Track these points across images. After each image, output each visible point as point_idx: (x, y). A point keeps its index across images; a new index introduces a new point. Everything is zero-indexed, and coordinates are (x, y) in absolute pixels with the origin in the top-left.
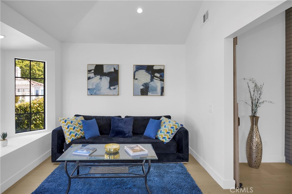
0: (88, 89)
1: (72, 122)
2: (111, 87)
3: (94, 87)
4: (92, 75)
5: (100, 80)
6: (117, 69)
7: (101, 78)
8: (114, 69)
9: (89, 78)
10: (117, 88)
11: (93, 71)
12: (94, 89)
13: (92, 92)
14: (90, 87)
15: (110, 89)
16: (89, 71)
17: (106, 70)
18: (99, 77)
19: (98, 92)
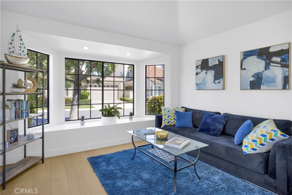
0: (197, 84)
1: (169, 111)
2: (215, 81)
3: (201, 82)
4: (199, 70)
5: (205, 75)
6: (221, 60)
7: (206, 73)
8: (219, 60)
9: (197, 74)
10: (222, 82)
11: (200, 67)
12: (200, 84)
13: (200, 86)
14: (198, 83)
15: (215, 84)
16: (197, 67)
17: (211, 64)
18: (204, 71)
19: (204, 87)
